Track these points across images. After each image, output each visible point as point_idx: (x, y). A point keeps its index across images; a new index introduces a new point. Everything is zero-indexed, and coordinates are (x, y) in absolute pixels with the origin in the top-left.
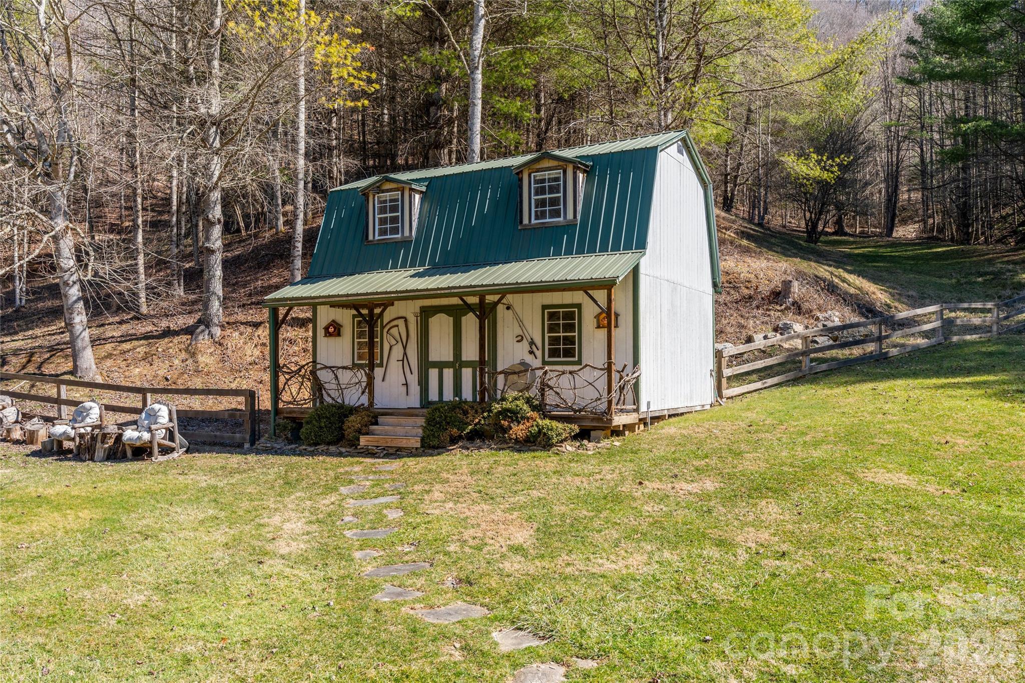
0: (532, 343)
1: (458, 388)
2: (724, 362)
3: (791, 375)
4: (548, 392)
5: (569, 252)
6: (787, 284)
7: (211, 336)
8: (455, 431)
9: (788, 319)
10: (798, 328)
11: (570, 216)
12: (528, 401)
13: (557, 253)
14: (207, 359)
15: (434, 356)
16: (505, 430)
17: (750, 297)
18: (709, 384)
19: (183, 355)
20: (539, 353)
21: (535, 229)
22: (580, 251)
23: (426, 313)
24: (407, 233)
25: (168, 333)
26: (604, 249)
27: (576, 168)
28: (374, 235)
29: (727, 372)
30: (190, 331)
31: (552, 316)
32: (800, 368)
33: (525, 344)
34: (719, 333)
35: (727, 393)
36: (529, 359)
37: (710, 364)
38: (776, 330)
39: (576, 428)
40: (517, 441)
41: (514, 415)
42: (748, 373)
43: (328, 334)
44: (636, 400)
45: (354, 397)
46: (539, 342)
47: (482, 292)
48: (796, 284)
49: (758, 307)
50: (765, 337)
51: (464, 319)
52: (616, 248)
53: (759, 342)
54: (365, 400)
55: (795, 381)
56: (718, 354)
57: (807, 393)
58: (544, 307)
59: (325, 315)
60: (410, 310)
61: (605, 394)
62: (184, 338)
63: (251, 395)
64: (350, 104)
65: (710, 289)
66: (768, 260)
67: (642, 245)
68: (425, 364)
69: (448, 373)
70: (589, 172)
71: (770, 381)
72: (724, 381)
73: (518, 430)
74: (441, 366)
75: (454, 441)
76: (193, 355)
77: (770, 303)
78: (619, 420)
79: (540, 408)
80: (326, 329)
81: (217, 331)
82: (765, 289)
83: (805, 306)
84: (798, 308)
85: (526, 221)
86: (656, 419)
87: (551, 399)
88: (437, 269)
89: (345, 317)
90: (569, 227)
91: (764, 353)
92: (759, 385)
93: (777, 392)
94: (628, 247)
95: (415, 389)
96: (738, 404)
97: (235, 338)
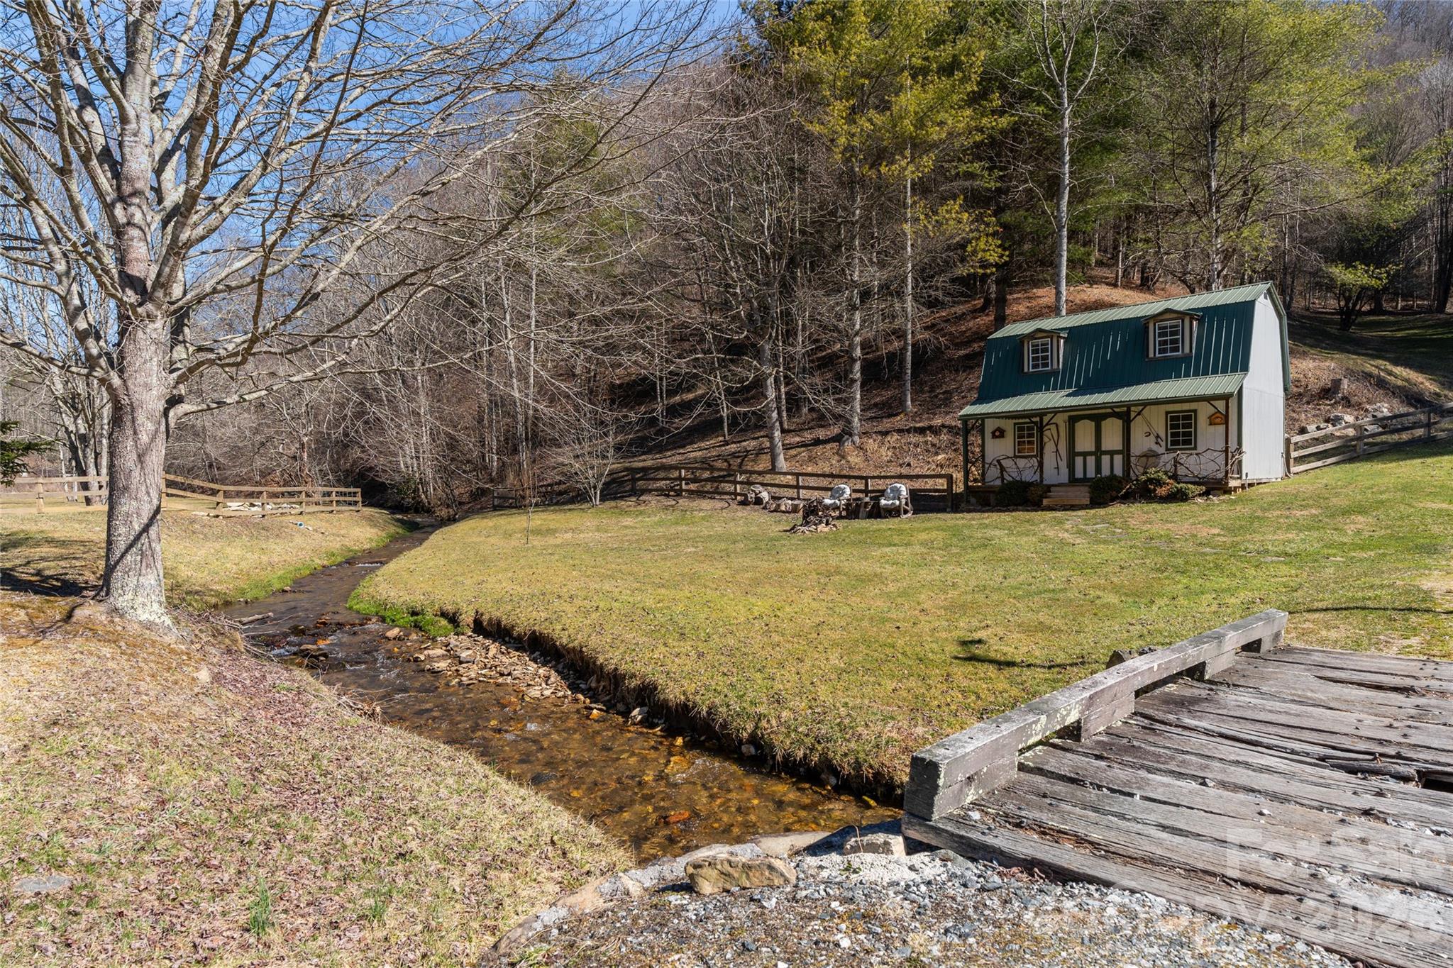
0: (1158, 437)
1: (1098, 468)
2: (1292, 447)
3: (1347, 456)
4: (1179, 468)
5: (1187, 375)
6: (1337, 383)
7: (853, 442)
8: (1114, 493)
9: (1338, 412)
10: (1349, 418)
11: (1187, 350)
12: (1166, 473)
13: (1178, 376)
14: (855, 459)
15: (1078, 448)
16: (1149, 491)
17: (1300, 394)
18: (1280, 463)
19: (837, 457)
20: (1163, 444)
21: (1159, 360)
22: (1196, 374)
23: (1073, 421)
24: (1055, 366)
25: (817, 442)
26: (1215, 372)
27: (1192, 319)
28: (1028, 367)
29: (1294, 454)
30: (838, 439)
31: (1173, 419)
32: (1355, 451)
33: (1152, 438)
34: (1288, 428)
35: (1294, 469)
36: (1155, 448)
37: (1281, 449)
38: (1327, 421)
39: (1204, 488)
40: (1161, 498)
41: (1159, 483)
42: (1309, 455)
43: (994, 436)
44: (1240, 472)
45: (1029, 476)
46: (1163, 436)
47: (1129, 405)
48: (1345, 382)
49: (1308, 403)
50: (1318, 428)
51: (1103, 423)
52: (1224, 371)
53: (1313, 432)
54: (1037, 477)
55: (1351, 460)
56: (1288, 442)
57: (1363, 468)
58: (1167, 413)
59: (990, 425)
60: (1061, 419)
61: (1223, 467)
62: (835, 444)
63: (949, 478)
64: (981, 271)
65: (1282, 393)
66: (1314, 360)
67: (1245, 368)
68: (1072, 454)
69: (1091, 460)
70: (1201, 321)
71: (1329, 461)
72: (1292, 461)
73: (1162, 491)
74: (1085, 455)
75: (1113, 499)
76: (843, 457)
77: (1320, 398)
78: (1232, 483)
79: (1175, 477)
80: (993, 433)
81: (857, 439)
82: (1315, 386)
83: (1354, 400)
84: (1347, 402)
85: (1151, 355)
86: (1251, 485)
87: (1181, 471)
88: (1080, 392)
89: (1008, 425)
90: (1187, 358)
91: (1317, 441)
92: (1320, 463)
93: (1338, 468)
94: (1234, 370)
95: (1064, 470)
96: (1305, 477)
97: (871, 444)
